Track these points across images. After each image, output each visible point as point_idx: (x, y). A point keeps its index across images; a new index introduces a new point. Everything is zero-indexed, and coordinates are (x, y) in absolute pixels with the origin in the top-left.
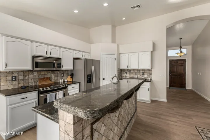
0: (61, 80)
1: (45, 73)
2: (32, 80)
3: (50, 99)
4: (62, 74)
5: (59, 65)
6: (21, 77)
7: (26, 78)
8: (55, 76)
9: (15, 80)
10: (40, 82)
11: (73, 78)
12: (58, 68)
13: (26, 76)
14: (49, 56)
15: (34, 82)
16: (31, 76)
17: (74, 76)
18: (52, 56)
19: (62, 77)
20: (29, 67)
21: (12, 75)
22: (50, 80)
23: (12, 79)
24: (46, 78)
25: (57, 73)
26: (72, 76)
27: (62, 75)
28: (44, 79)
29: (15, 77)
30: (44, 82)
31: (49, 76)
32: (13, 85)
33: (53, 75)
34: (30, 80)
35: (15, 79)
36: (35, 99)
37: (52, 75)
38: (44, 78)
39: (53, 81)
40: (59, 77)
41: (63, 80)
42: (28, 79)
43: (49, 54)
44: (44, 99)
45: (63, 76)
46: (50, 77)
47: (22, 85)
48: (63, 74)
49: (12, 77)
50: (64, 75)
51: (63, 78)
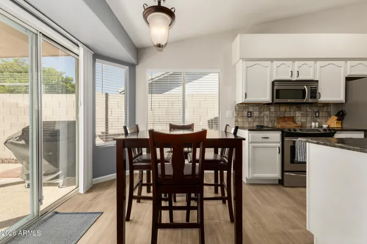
0: (313, 124)
1: (285, 110)
2: (269, 118)
3: (302, 148)
4: (316, 112)
5: (314, 93)
6: (256, 114)
7: (262, 115)
8: (302, 116)
9: (250, 117)
10: (278, 123)
11: (345, 121)
12: (311, 98)
13: (261, 112)
14: (295, 78)
15: (271, 121)
16: (267, 113)
17: (346, 117)
18: (301, 78)
19: (315, 119)
20: (268, 98)
21: (247, 110)
22: (293, 120)
23: (248, 115)
24: (288, 117)
25: (305, 110)
26: (341, 116)
27: (316, 115)
28: (284, 119)
29: (251, 112)
30: (284, 123)
31: (292, 115)
32: (249, 123)
33: (298, 114)
34: (265, 118)
35: (251, 114)
36: (278, 142)
37: (297, 112)
38: (285, 117)
39: (299, 123)
40: (309, 119)
41: (317, 124)
42: (263, 117)
43: (296, 75)
44: (291, 146)
45: (318, 117)
46: (293, 117)
47: (257, 124)
48: (318, 112)
49: (248, 112)
50: (321, 114)
51: (318, 120)
